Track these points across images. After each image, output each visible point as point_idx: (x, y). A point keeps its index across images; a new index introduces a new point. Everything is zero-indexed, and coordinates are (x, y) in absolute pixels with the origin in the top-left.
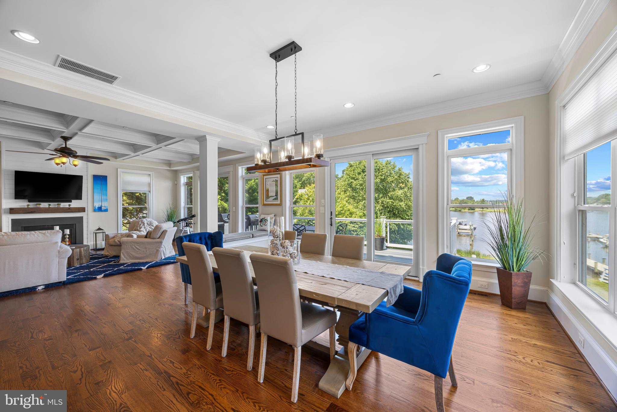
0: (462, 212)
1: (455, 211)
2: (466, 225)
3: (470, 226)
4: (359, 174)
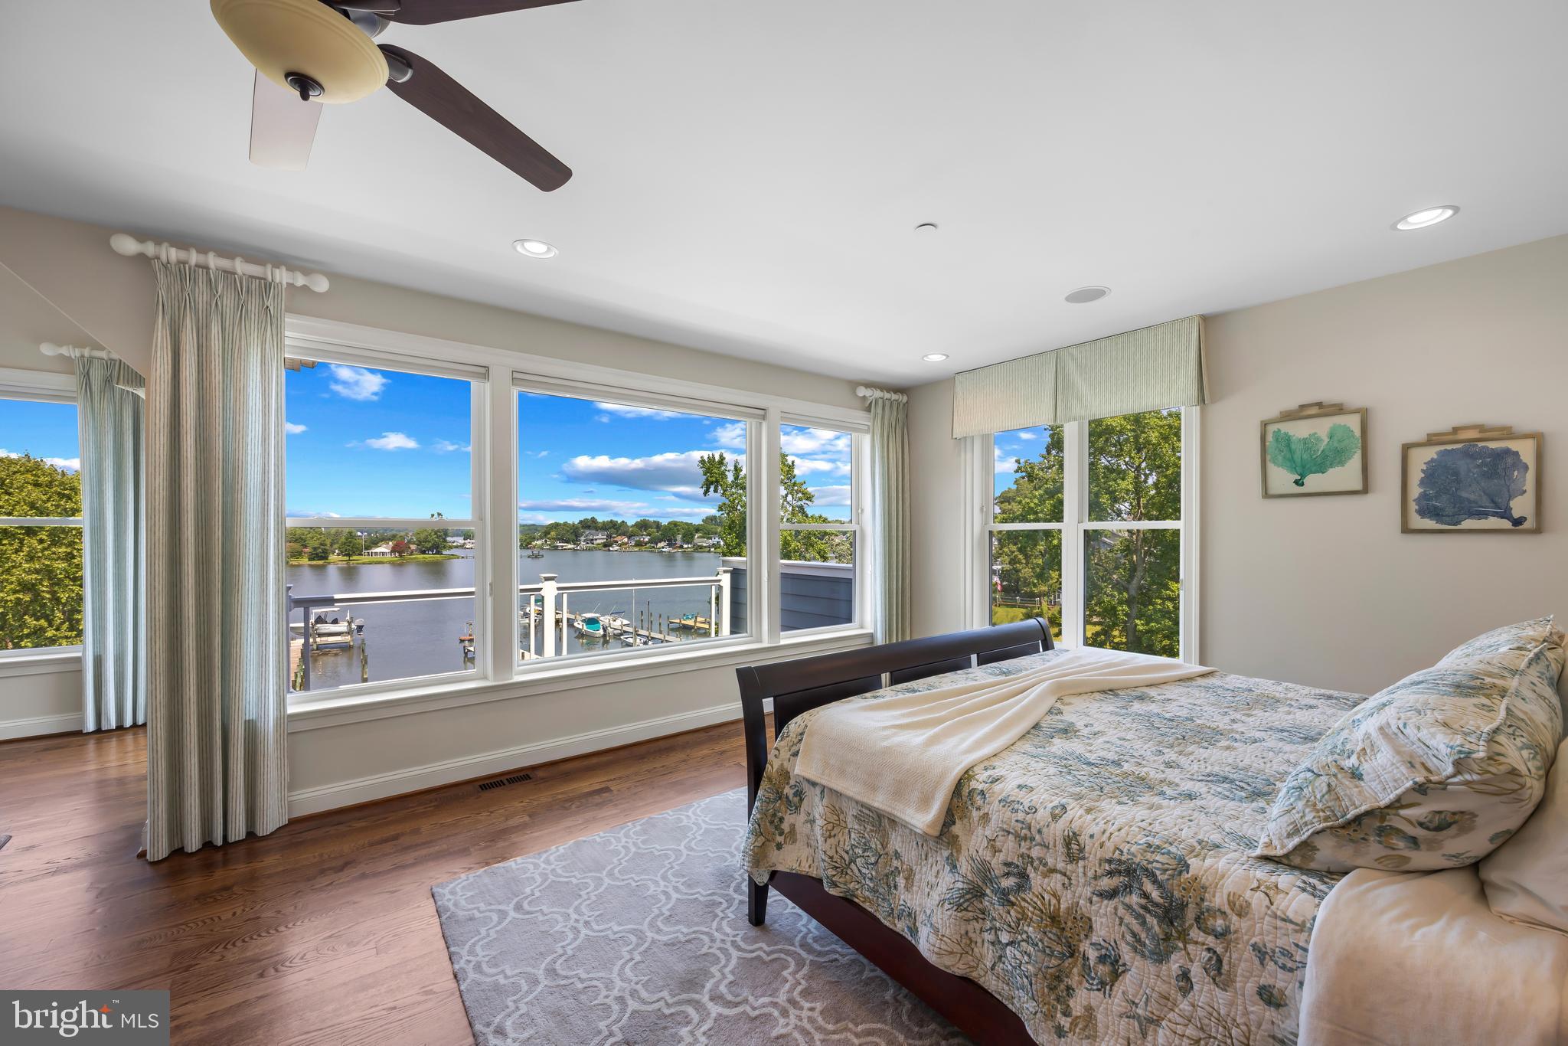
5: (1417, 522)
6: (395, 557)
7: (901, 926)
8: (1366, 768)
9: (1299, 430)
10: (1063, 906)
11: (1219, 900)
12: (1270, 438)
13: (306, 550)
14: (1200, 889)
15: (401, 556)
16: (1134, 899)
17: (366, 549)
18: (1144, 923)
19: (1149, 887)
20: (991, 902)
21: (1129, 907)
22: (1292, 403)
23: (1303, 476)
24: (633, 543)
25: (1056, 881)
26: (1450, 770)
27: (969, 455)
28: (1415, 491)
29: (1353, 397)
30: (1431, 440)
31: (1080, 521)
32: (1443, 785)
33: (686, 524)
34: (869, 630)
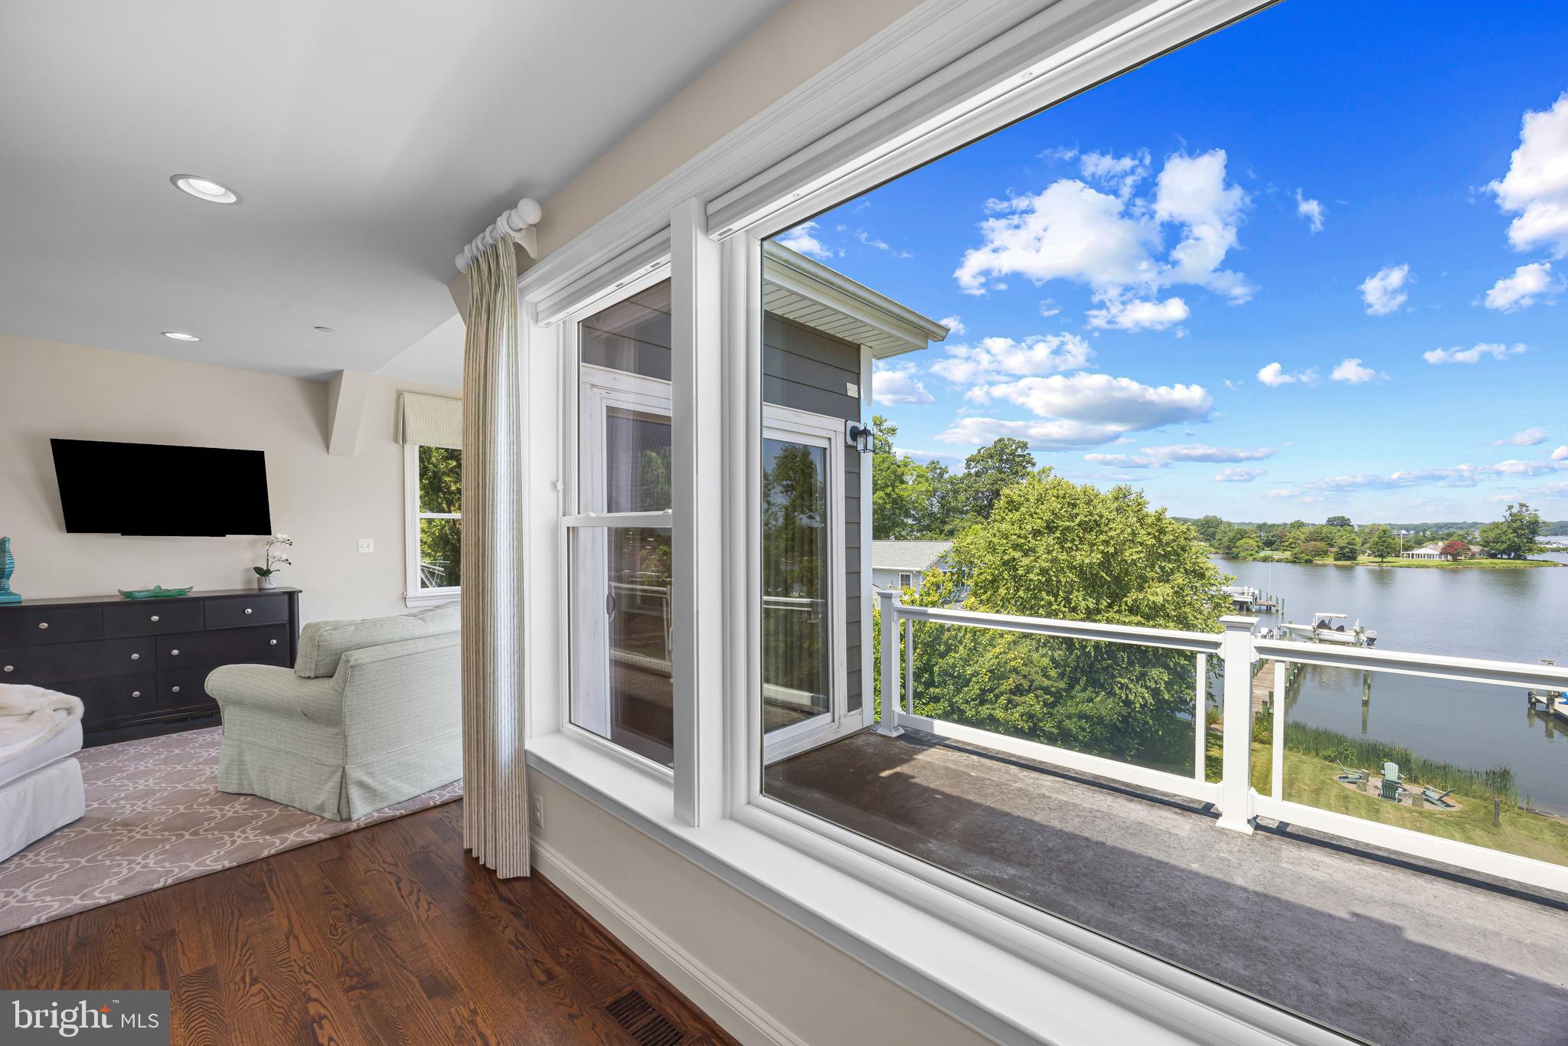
0: (1317, 565)
1: (1295, 562)
2: (1341, 629)
3: (1355, 634)
4: (1036, 533)
6: (1447, 561)
13: (1333, 549)
15: (1455, 560)
17: (1406, 550)
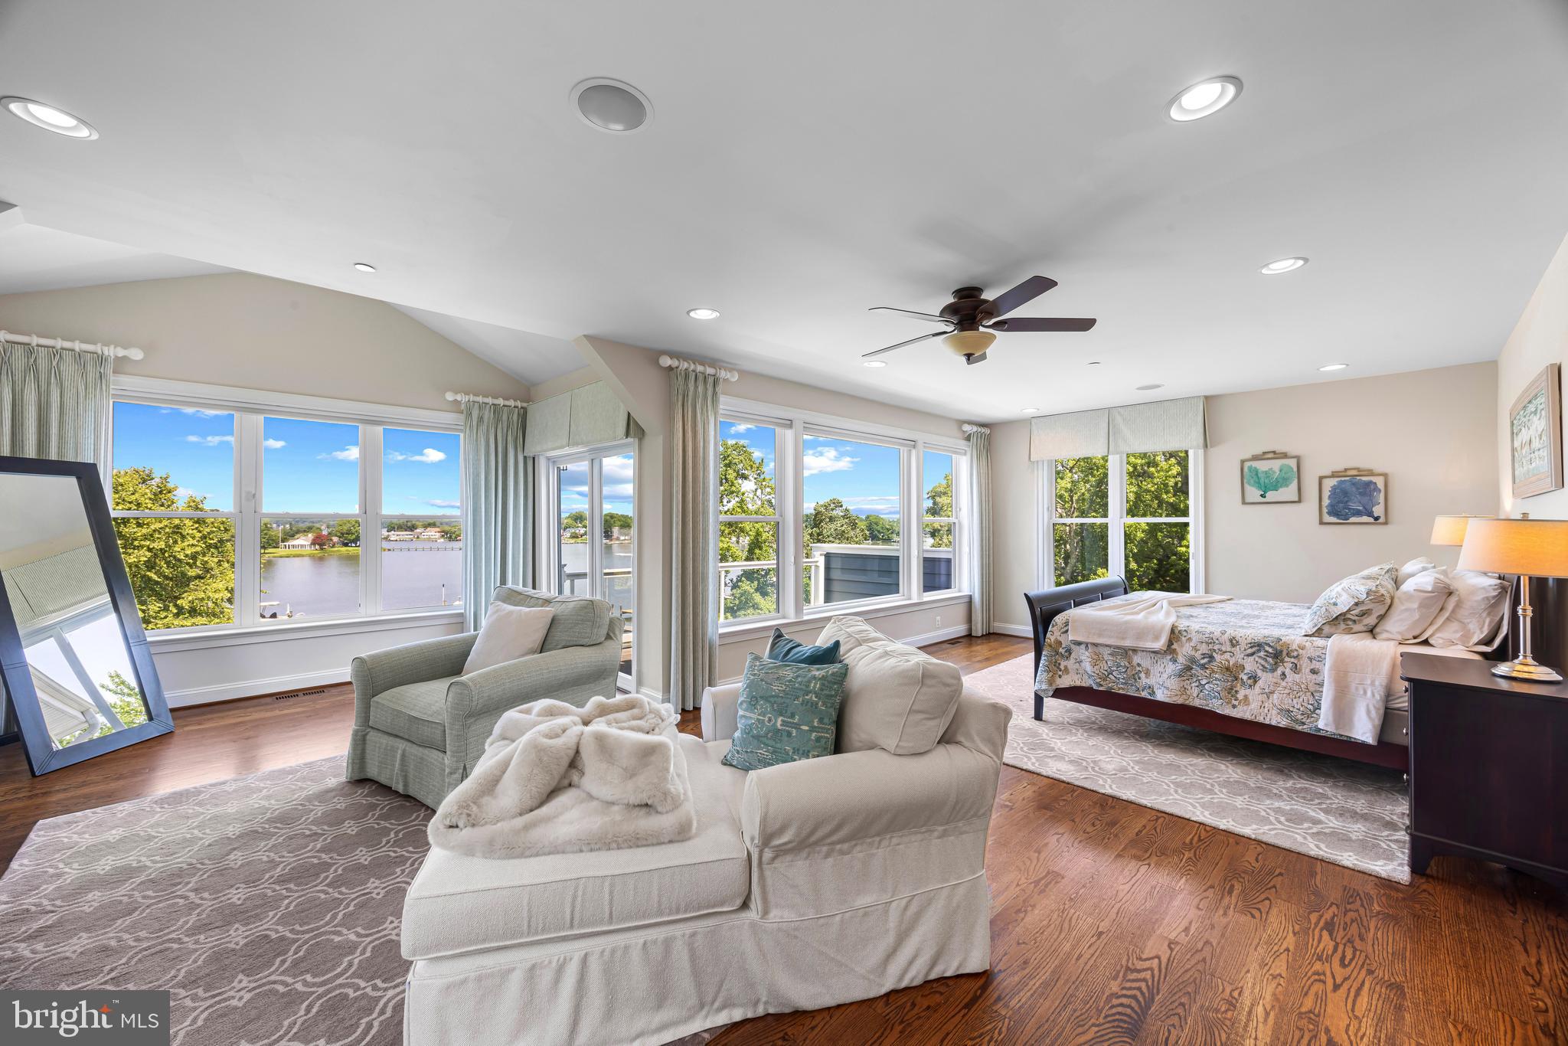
5: (1327, 518)
6: (315, 550)
7: (1144, 694)
8: (1338, 601)
9: (1262, 466)
10: (1231, 663)
11: (1295, 647)
12: (1246, 469)
14: (1288, 646)
15: (321, 549)
16: (1262, 654)
17: (283, 541)
18: (1266, 661)
19: (1267, 648)
20: (1196, 670)
21: (1260, 657)
22: (1259, 451)
23: (1265, 492)
24: (569, 535)
25: (1227, 656)
26: (1365, 596)
27: (1040, 472)
28: (1326, 502)
29: (1292, 450)
30: (1334, 475)
31: (1121, 518)
32: (1363, 602)
33: (622, 516)
34: (966, 592)
